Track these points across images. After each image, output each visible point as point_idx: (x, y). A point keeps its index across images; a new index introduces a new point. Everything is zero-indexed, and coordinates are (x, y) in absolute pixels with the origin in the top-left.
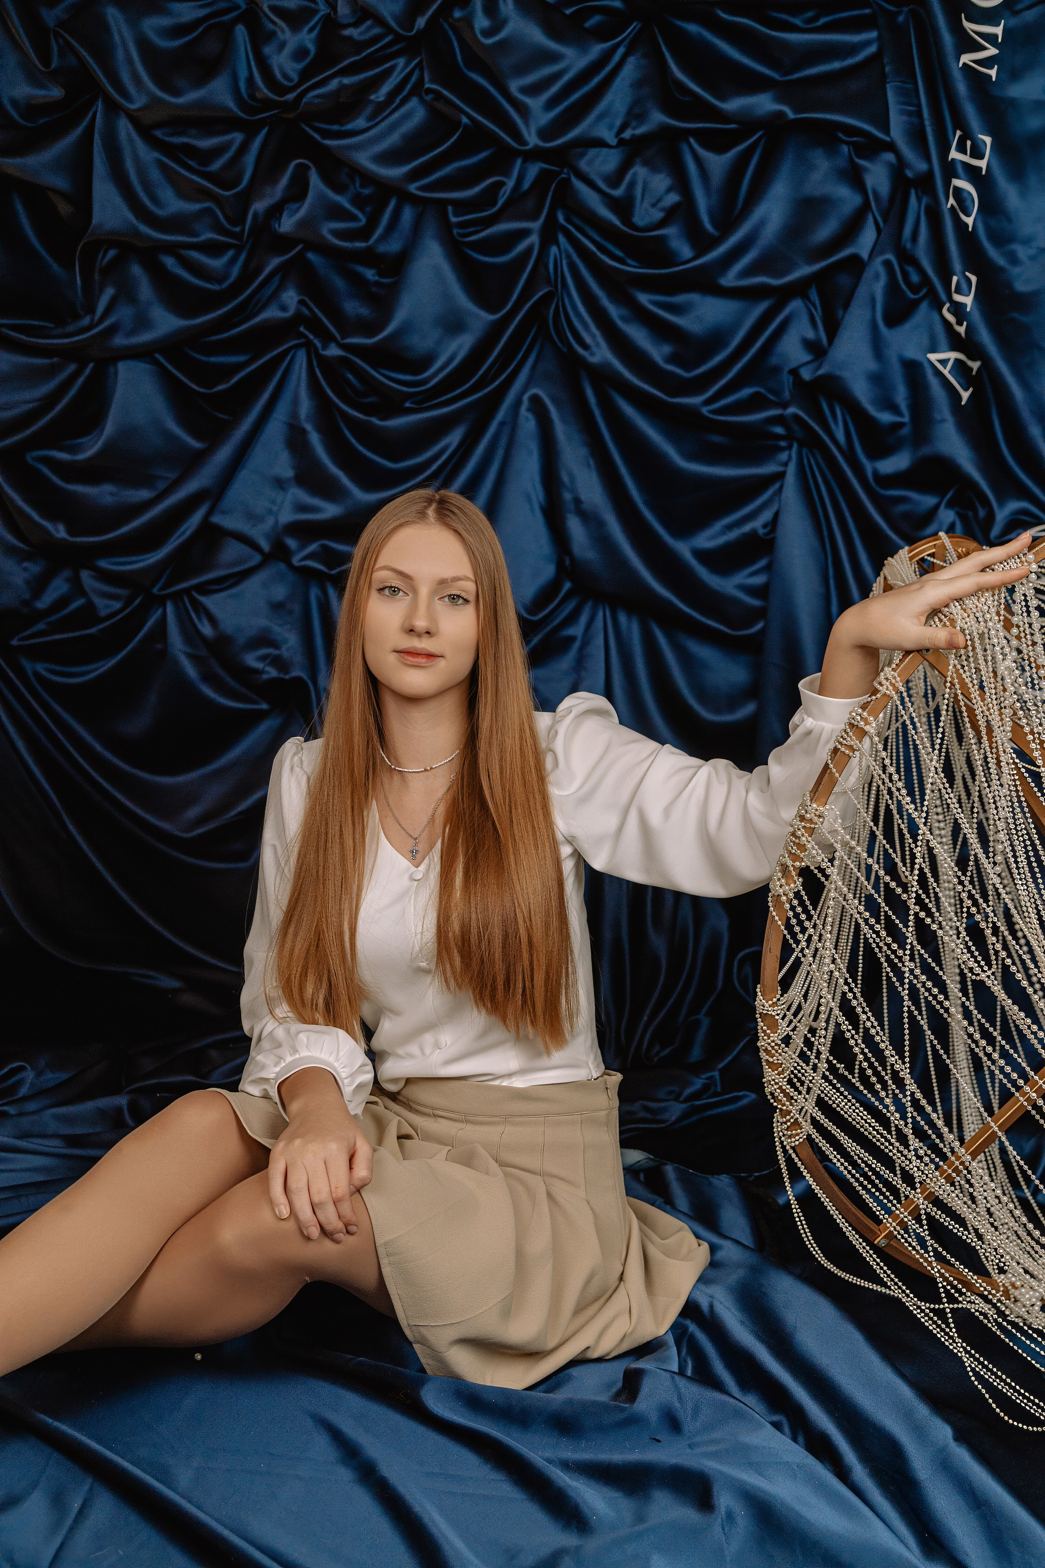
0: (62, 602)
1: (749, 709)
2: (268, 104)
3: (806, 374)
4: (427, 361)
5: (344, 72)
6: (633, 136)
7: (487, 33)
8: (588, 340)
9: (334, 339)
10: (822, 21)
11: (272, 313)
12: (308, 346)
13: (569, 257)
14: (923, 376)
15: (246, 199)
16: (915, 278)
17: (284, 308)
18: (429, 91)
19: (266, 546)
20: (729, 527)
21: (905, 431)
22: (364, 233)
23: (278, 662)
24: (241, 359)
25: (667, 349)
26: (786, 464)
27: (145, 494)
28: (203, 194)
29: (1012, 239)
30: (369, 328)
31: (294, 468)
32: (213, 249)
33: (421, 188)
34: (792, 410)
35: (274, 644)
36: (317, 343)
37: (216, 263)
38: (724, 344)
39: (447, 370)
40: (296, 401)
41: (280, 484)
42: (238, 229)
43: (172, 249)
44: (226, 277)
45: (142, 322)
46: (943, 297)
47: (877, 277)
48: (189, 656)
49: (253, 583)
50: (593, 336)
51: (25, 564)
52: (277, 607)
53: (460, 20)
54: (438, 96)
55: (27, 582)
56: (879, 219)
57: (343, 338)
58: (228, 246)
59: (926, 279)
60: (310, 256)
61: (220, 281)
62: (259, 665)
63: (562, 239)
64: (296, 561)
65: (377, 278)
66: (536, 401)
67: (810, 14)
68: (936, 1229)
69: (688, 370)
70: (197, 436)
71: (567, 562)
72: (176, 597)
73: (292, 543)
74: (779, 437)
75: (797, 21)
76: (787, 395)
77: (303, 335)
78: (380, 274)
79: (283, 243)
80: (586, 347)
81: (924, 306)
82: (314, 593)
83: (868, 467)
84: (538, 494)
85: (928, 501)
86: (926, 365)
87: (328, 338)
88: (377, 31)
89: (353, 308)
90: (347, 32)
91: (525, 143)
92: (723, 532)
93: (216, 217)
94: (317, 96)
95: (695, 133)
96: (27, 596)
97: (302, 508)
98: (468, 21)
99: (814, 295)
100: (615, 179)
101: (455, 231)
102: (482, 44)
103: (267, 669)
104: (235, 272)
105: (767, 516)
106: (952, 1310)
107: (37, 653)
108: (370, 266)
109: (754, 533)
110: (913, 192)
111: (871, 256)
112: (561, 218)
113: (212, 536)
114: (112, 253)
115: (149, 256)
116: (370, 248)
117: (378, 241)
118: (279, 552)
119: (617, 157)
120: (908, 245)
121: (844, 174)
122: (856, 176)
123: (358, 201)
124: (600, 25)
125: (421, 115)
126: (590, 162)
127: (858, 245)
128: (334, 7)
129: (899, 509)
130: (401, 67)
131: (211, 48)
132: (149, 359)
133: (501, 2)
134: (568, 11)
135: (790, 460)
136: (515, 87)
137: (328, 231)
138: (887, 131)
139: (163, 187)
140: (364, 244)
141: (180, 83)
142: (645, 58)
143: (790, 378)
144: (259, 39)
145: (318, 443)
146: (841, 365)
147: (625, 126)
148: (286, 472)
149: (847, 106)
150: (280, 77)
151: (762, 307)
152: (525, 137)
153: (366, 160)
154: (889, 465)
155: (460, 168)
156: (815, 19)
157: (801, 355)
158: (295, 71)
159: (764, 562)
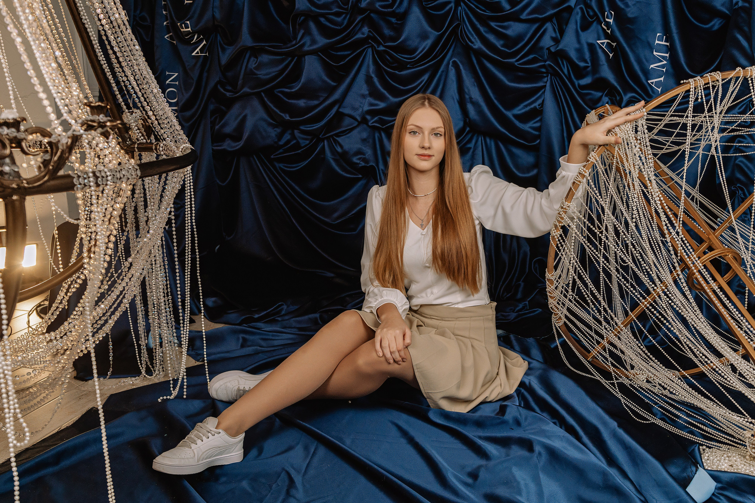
0: (288, 142)
1: (535, 172)
3: (553, 50)
4: (415, 50)
8: (473, 40)
9: (382, 44)
11: (359, 36)
12: (372, 46)
13: (465, 10)
14: (595, 48)
16: (591, 13)
17: (363, 34)
19: (359, 119)
20: (526, 106)
21: (589, 69)
22: (391, 6)
23: (365, 160)
24: (349, 52)
25: (502, 42)
26: (546, 82)
27: (316, 102)
30: (393, 39)
31: (368, 90)
32: (338, 14)
34: (548, 63)
35: (363, 154)
36: (376, 46)
37: (339, 19)
38: (523, 40)
39: (423, 53)
40: (368, 66)
41: (363, 96)
42: (346, 7)
43: (323, 15)
44: (343, 23)
45: (314, 42)
46: (602, 20)
47: (578, 13)
48: (333, 159)
49: (355, 132)
50: (475, 38)
51: (275, 129)
52: (364, 140)
55: (276, 135)
57: (385, 43)
58: (342, 13)
59: (595, 14)
60: (372, 15)
61: (340, 26)
62: (358, 161)
63: (462, 4)
64: (370, 124)
66: (454, 62)
68: (612, 354)
69: (510, 50)
70: (333, 81)
71: (468, 121)
72: (328, 138)
73: (368, 117)
74: (544, 73)
76: (546, 57)
77: (370, 43)
78: (397, 20)
79: (362, 11)
80: (472, 43)
81: (595, 24)
82: (377, 135)
83: (576, 82)
84: (456, 97)
85: (599, 94)
86: (596, 45)
87: (379, 44)
89: (387, 32)
92: (523, 108)
93: (338, 3)
96: (276, 140)
97: (371, 105)
99: (554, 21)
101: (424, 3)
103: (361, 162)
104: (346, 22)
105: (540, 101)
106: (617, 383)
107: (280, 160)
108: (393, 17)
109: (535, 107)
111: (575, 5)
113: (340, 116)
114: (302, 18)
115: (315, 18)
116: (393, 11)
117: (396, 8)
118: (364, 121)
120: (588, 1)
127: (571, 2)
129: (588, 97)
132: (316, 55)
135: (548, 81)
137: (378, 5)
140: (391, 10)
143: (547, 51)
145: (376, 81)
146: (566, 46)
148: (366, 92)
151: (537, 25)
154: (584, 81)
157: (550, 43)
159: (539, 119)
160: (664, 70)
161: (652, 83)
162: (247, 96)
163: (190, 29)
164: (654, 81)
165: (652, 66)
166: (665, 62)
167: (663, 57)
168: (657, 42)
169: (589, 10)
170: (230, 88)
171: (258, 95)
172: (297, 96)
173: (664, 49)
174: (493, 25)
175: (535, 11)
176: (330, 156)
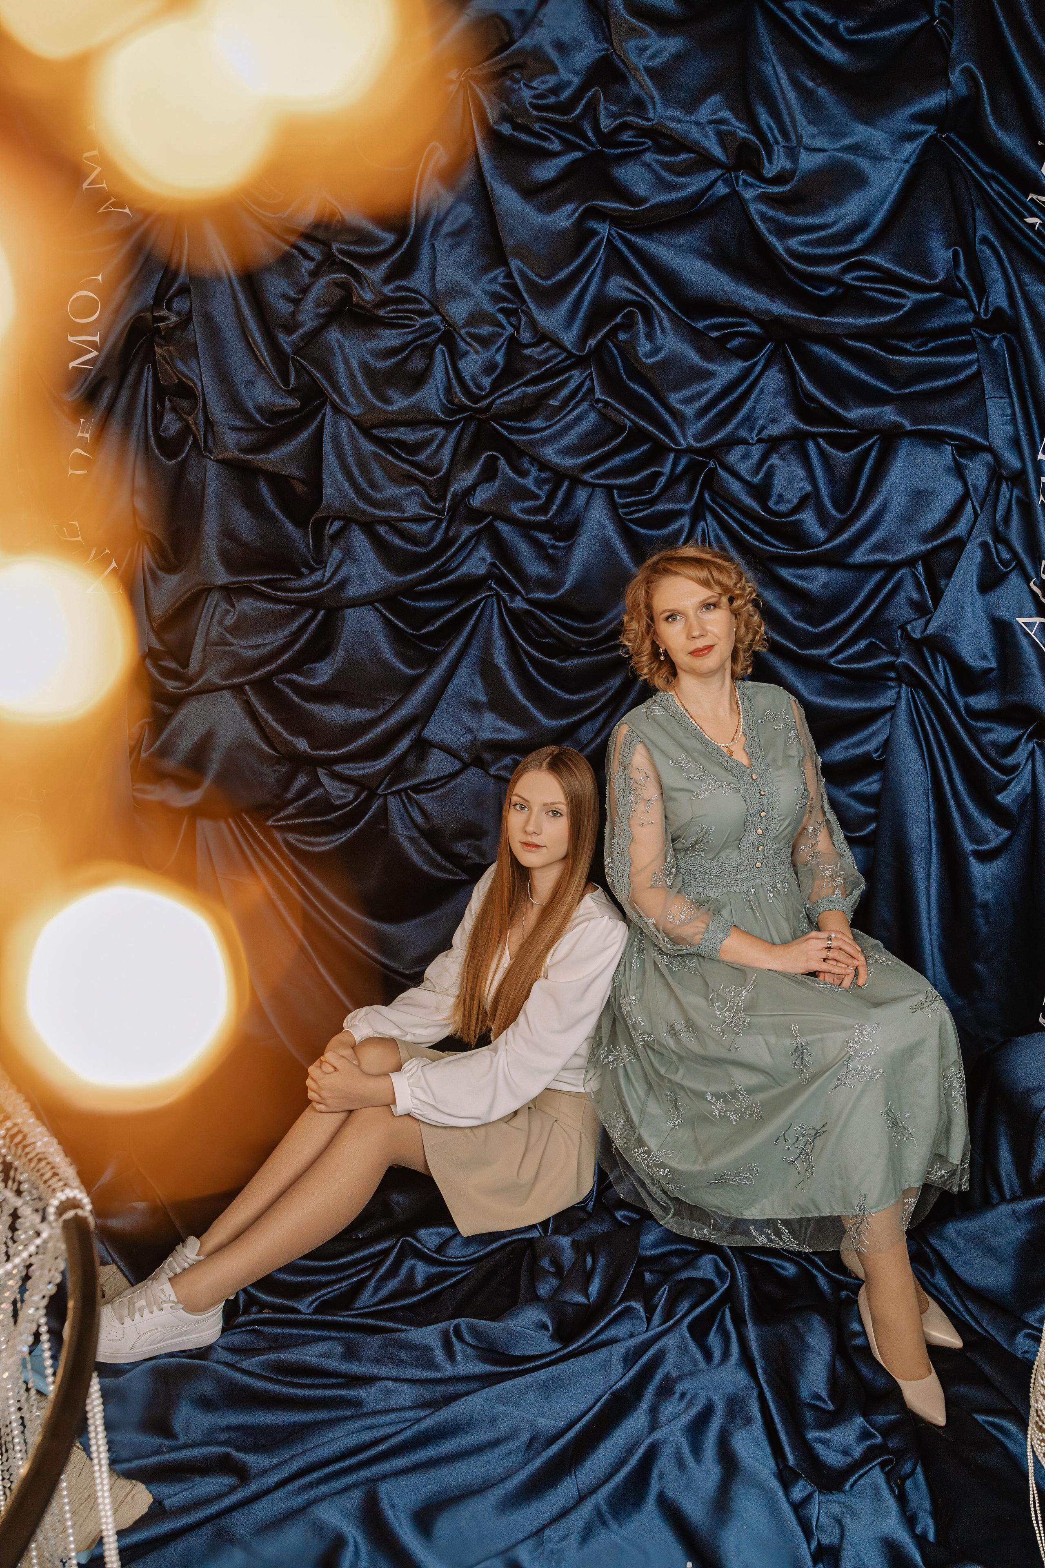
0: (304, 792)
2: (463, 409)
3: (914, 630)
4: (597, 613)
5: (526, 384)
6: (770, 436)
7: (648, 355)
9: (520, 594)
10: (930, 346)
11: (468, 570)
12: (498, 597)
13: (714, 530)
14: (1012, 634)
15: (445, 482)
17: (478, 569)
18: (598, 401)
19: (465, 756)
20: (846, 748)
21: (993, 675)
22: (543, 509)
23: (480, 851)
24: (448, 604)
25: (795, 608)
26: (897, 699)
27: (368, 715)
28: (412, 479)
30: (549, 584)
31: (487, 694)
32: (419, 520)
33: (591, 477)
34: (903, 659)
36: (506, 596)
37: (421, 529)
38: (846, 606)
40: (491, 639)
43: (387, 522)
44: (431, 540)
45: (363, 579)
46: (1031, 571)
47: (975, 555)
48: (409, 838)
51: (276, 767)
53: (624, 341)
54: (607, 404)
55: (278, 781)
56: (977, 507)
57: (527, 594)
58: (431, 518)
59: (1015, 555)
60: (499, 525)
61: (426, 545)
62: (463, 851)
63: (709, 517)
65: (552, 542)
69: (814, 626)
70: (411, 666)
72: (396, 795)
73: (488, 758)
74: (892, 679)
75: (908, 346)
76: (897, 645)
77: (491, 588)
78: (556, 539)
79: (475, 515)
81: (1014, 578)
83: (962, 702)
85: (1011, 734)
86: (1015, 625)
87: (514, 592)
88: (554, 350)
89: (534, 567)
90: (528, 352)
91: (680, 444)
92: (841, 752)
93: (421, 496)
94: (505, 403)
95: (824, 436)
96: (278, 790)
97: (497, 730)
98: (633, 342)
99: (920, 566)
100: (755, 471)
101: (620, 511)
102: (644, 363)
103: (471, 855)
104: (437, 538)
105: (881, 740)
108: (547, 533)
109: (867, 754)
110: (1004, 485)
111: (968, 537)
112: (707, 498)
113: (422, 746)
114: (337, 525)
115: (369, 528)
116: (547, 521)
117: (554, 516)
118: (478, 762)
119: (757, 451)
120: (1001, 528)
121: (949, 470)
122: (959, 471)
123: (540, 483)
124: (741, 346)
125: (592, 419)
126: (733, 456)
127: (960, 529)
128: (517, 329)
129: (988, 738)
130: (576, 376)
131: (418, 363)
132: (370, 607)
133: (658, 329)
134: (714, 335)
135: (899, 698)
136: (673, 399)
137: (516, 508)
138: (986, 436)
139: (380, 476)
140: (543, 518)
141: (393, 394)
142: (780, 371)
143: (899, 632)
144: (455, 355)
145: (509, 676)
146: (947, 627)
147: (763, 428)
148: (482, 697)
149: (954, 418)
150: (472, 387)
151: (877, 577)
152: (681, 439)
153: (549, 453)
154: (980, 702)
155: (625, 461)
156: (925, 344)
157: (907, 613)
158: (487, 382)
159: (875, 777)
162: (210, 689)
163: (80, 539)
169: (1003, 548)
170: (173, 665)
171: (237, 689)
172: (324, 695)
174: (785, 573)
175: (881, 547)
176: (401, 831)
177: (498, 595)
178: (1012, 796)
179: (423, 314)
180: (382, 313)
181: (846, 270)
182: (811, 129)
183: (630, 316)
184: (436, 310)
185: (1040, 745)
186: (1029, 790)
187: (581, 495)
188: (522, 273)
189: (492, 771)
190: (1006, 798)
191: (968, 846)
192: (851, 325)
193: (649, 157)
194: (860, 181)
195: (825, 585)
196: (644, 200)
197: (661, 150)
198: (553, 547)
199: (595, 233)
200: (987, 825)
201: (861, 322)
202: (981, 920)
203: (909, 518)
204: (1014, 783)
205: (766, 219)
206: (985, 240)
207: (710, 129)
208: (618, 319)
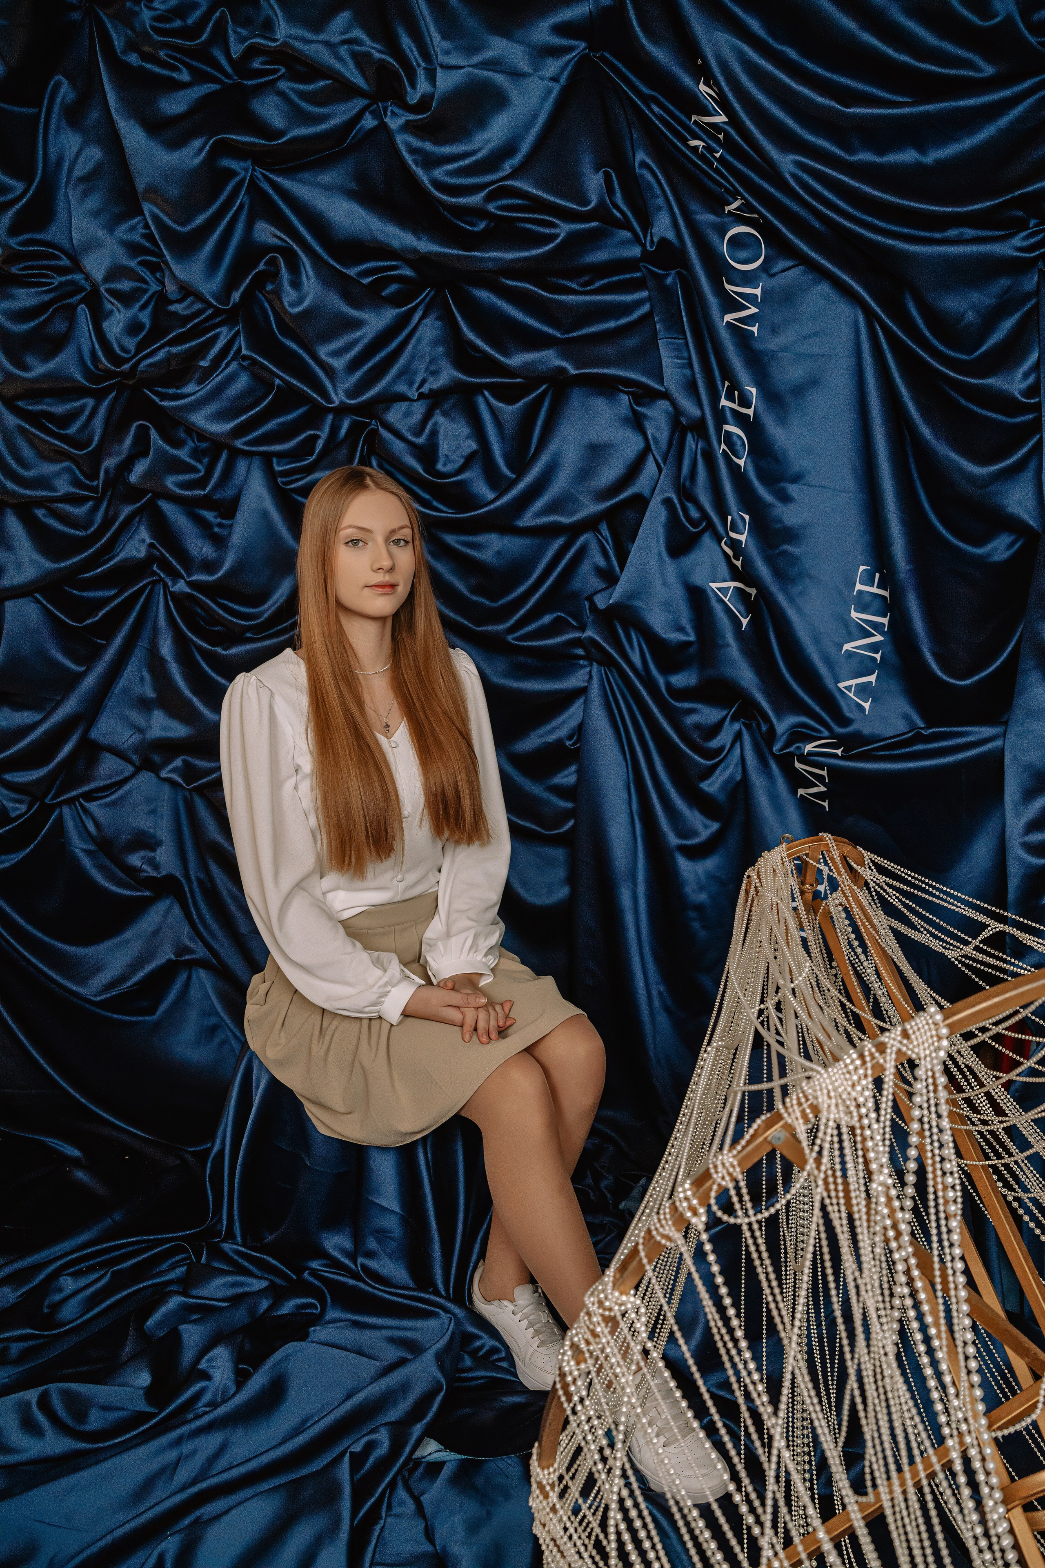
2: (109, 374)
3: (600, 601)
4: (263, 595)
5: (171, 343)
6: (431, 390)
7: (292, 305)
9: (182, 577)
10: (599, 283)
11: (129, 552)
12: (161, 582)
14: (707, 602)
15: (97, 457)
16: (694, 514)
17: (137, 551)
18: (245, 358)
19: (136, 759)
20: (541, 736)
21: (692, 650)
22: (201, 483)
24: (109, 593)
25: (469, 581)
26: (588, 680)
27: (30, 717)
28: (62, 455)
29: (782, 478)
30: (211, 564)
31: (155, 690)
32: (74, 500)
33: (245, 444)
34: (590, 633)
36: (169, 581)
37: (80, 511)
38: (526, 576)
39: (279, 603)
40: (157, 636)
43: (41, 502)
44: (90, 523)
45: (18, 567)
46: (721, 531)
47: (658, 512)
48: (85, 850)
53: (271, 291)
54: (254, 362)
56: (660, 461)
57: (189, 575)
58: (88, 498)
59: (705, 515)
60: (159, 503)
61: (84, 529)
62: (139, 864)
65: (216, 520)
67: (584, 279)
69: (493, 601)
70: (75, 660)
72: (68, 803)
73: (158, 758)
74: (580, 657)
75: (574, 286)
76: (585, 620)
77: (157, 573)
78: (218, 516)
79: (134, 493)
81: (705, 540)
83: (661, 681)
85: (715, 714)
86: (709, 592)
87: (176, 576)
88: (199, 306)
89: (196, 546)
90: (172, 308)
91: (331, 402)
93: (72, 473)
94: (150, 365)
95: (489, 387)
97: (164, 728)
98: (278, 293)
99: (605, 530)
100: (418, 430)
101: (279, 480)
102: (291, 315)
103: (146, 868)
104: (99, 518)
105: (573, 726)
108: (209, 509)
109: (560, 742)
110: (689, 437)
111: (653, 493)
113: (89, 749)
115: (22, 509)
116: (205, 496)
117: (214, 489)
118: (147, 765)
119: (419, 409)
120: (688, 483)
121: (625, 421)
122: (637, 422)
123: (196, 454)
124: (397, 292)
125: (243, 381)
126: (395, 415)
127: (641, 485)
128: (162, 283)
129: (691, 720)
130: (224, 334)
131: (59, 326)
132: (30, 598)
133: (304, 276)
134: (365, 281)
135: (591, 677)
136: (323, 352)
137: (171, 482)
138: (661, 382)
139: (27, 452)
140: (202, 493)
141: (30, 360)
142: (437, 318)
143: (587, 605)
144: (98, 316)
145: (174, 669)
146: (632, 595)
147: (424, 382)
148: (149, 692)
149: (622, 361)
150: (117, 350)
151: (558, 543)
152: (333, 396)
153: (200, 419)
154: (679, 680)
155: (280, 424)
156: (590, 283)
157: (596, 583)
158: (131, 343)
159: (573, 768)
160: (878, 656)
161: (849, 688)
164: (853, 682)
165: (847, 647)
166: (879, 638)
167: (876, 626)
168: (859, 587)
169: (689, 505)
173: (877, 604)
174: (451, 539)
175: (554, 507)
176: (78, 845)
177: (161, 580)
178: (718, 784)
179: (62, 271)
180: (14, 270)
181: (489, 198)
182: (446, 45)
183: (273, 262)
184: (77, 266)
185: (748, 727)
186: (739, 776)
187: (242, 465)
188: (156, 218)
189: (163, 774)
190: (712, 786)
191: (673, 840)
192: (501, 260)
193: (283, 85)
194: (500, 100)
195: (499, 553)
196: (282, 133)
197: (295, 76)
198: (220, 525)
199: (232, 173)
200: (694, 818)
201: (510, 256)
202: (696, 925)
203: (584, 474)
204: (720, 768)
205: (412, 151)
206: (644, 164)
207: (343, 50)
208: (261, 267)
